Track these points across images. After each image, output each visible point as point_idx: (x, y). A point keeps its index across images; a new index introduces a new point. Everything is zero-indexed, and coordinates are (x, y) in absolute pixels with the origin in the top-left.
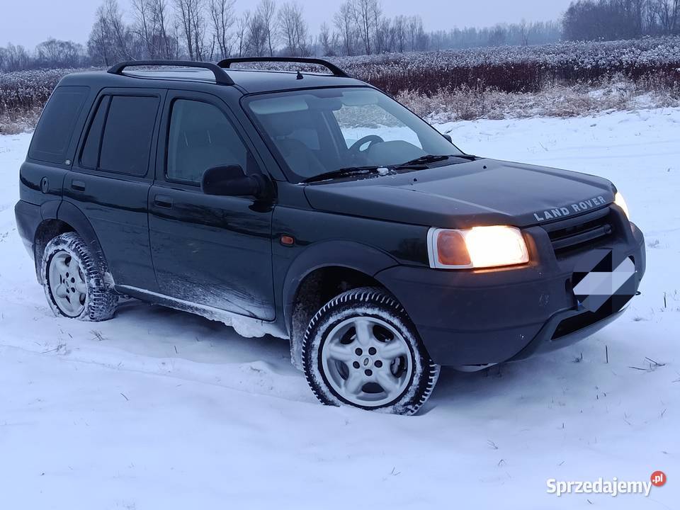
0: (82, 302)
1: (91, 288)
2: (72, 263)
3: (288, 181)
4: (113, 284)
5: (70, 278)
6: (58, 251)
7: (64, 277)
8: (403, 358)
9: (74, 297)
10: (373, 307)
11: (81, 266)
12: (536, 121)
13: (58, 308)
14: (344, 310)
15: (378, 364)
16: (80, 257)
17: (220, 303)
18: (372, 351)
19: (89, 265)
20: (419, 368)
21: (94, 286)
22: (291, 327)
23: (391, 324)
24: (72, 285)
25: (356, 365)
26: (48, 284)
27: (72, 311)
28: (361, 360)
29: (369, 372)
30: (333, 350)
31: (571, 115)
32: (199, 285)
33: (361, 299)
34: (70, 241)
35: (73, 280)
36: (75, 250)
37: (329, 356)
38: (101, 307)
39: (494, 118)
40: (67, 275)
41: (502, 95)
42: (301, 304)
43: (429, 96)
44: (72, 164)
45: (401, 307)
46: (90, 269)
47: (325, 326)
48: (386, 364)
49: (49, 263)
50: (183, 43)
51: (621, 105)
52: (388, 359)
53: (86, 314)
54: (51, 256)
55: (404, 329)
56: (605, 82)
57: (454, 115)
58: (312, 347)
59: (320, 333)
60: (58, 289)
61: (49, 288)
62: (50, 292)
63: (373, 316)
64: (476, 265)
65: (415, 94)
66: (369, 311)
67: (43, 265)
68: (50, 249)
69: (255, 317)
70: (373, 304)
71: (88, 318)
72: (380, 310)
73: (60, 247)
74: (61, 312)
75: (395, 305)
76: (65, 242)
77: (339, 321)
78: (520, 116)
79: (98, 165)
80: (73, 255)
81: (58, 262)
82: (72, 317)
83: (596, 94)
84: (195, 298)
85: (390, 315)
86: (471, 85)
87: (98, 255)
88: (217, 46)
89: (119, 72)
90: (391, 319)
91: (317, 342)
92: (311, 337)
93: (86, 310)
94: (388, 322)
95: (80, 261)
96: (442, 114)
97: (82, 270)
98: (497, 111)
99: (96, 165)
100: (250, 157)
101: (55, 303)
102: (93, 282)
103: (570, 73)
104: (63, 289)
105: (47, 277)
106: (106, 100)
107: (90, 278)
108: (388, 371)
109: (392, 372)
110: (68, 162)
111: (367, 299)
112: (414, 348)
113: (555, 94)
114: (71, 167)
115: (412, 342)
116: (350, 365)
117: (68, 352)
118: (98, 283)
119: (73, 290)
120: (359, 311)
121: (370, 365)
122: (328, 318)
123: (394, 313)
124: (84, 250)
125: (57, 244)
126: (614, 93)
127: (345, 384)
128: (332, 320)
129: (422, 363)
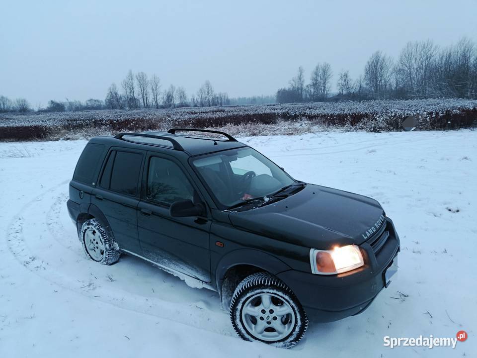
0: (102, 253)
1: (106, 249)
2: (96, 234)
3: (218, 209)
4: (118, 248)
5: (95, 242)
6: (89, 228)
7: (92, 241)
8: (289, 315)
9: (98, 251)
10: (273, 289)
11: (101, 238)
12: (279, 136)
13: (90, 255)
14: (256, 290)
15: (275, 318)
16: (101, 233)
17: (177, 268)
18: (271, 311)
19: (105, 237)
20: (299, 323)
21: (108, 248)
22: (221, 291)
23: (283, 298)
24: (96, 245)
25: (262, 318)
26: (85, 243)
27: (97, 258)
28: (265, 316)
29: (269, 323)
30: (249, 310)
31: (292, 134)
32: (166, 258)
33: (266, 284)
34: (95, 224)
35: (97, 243)
36: (98, 229)
37: (245, 313)
38: (112, 258)
39: (264, 135)
40: (94, 240)
41: (265, 126)
42: (227, 279)
43: (238, 126)
44: (96, 185)
45: (289, 289)
46: (106, 239)
47: (245, 298)
48: (279, 319)
49: (84, 233)
50: (141, 101)
51: (309, 131)
52: (280, 316)
53: (104, 261)
54: (86, 230)
55: (291, 302)
56: (299, 120)
57: (248, 134)
58: (237, 310)
59: (241, 302)
60: (90, 246)
61: (85, 245)
62: (86, 247)
63: (273, 293)
64: (339, 272)
65: (233, 125)
66: (271, 291)
67: (82, 235)
68: (85, 227)
69: (199, 279)
70: (273, 287)
71: (105, 263)
72: (277, 290)
73: (90, 226)
74: (91, 258)
75: (286, 288)
76: (92, 224)
77: (252, 296)
78: (273, 135)
79: (110, 187)
80: (97, 231)
81: (89, 233)
82: (97, 261)
83: (297, 125)
84: (163, 263)
85: (283, 293)
86: (253, 121)
87: (110, 234)
88: (154, 102)
89: (120, 137)
90: (284, 296)
91: (239, 307)
92: (236, 304)
93: (104, 259)
94: (281, 297)
95: (100, 235)
96: (244, 133)
97: (102, 240)
98: (264, 133)
99: (108, 186)
100: (196, 194)
101: (88, 253)
102: (107, 246)
103: (286, 117)
104: (92, 246)
105: (84, 240)
106: (113, 153)
107: (106, 244)
108: (280, 322)
109: (282, 321)
110: (94, 184)
111: (269, 284)
112: (297, 312)
113: (283, 125)
114: (95, 187)
115: (296, 309)
116: (258, 319)
117: (94, 289)
118: (110, 246)
119: (97, 248)
120: (265, 291)
121: (270, 319)
122: (246, 294)
123: (286, 292)
124: (102, 229)
125: (88, 224)
126: (304, 125)
127: (255, 328)
128: (248, 295)
129: (301, 320)
